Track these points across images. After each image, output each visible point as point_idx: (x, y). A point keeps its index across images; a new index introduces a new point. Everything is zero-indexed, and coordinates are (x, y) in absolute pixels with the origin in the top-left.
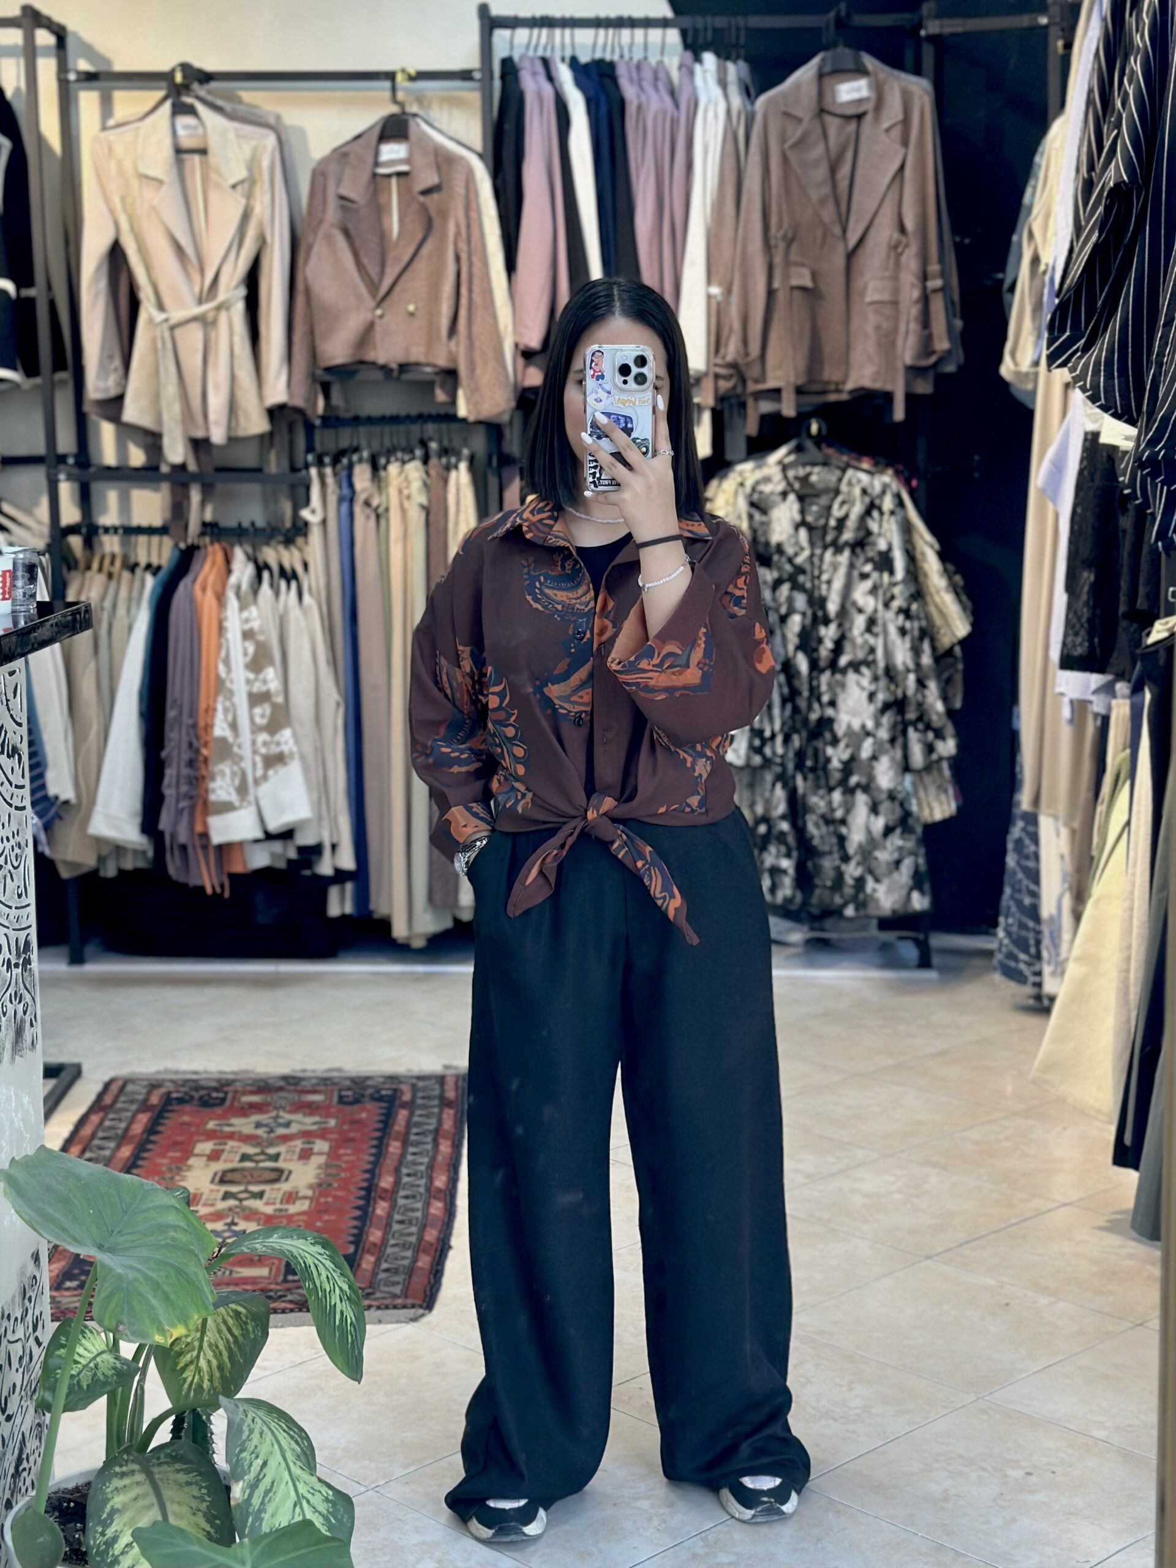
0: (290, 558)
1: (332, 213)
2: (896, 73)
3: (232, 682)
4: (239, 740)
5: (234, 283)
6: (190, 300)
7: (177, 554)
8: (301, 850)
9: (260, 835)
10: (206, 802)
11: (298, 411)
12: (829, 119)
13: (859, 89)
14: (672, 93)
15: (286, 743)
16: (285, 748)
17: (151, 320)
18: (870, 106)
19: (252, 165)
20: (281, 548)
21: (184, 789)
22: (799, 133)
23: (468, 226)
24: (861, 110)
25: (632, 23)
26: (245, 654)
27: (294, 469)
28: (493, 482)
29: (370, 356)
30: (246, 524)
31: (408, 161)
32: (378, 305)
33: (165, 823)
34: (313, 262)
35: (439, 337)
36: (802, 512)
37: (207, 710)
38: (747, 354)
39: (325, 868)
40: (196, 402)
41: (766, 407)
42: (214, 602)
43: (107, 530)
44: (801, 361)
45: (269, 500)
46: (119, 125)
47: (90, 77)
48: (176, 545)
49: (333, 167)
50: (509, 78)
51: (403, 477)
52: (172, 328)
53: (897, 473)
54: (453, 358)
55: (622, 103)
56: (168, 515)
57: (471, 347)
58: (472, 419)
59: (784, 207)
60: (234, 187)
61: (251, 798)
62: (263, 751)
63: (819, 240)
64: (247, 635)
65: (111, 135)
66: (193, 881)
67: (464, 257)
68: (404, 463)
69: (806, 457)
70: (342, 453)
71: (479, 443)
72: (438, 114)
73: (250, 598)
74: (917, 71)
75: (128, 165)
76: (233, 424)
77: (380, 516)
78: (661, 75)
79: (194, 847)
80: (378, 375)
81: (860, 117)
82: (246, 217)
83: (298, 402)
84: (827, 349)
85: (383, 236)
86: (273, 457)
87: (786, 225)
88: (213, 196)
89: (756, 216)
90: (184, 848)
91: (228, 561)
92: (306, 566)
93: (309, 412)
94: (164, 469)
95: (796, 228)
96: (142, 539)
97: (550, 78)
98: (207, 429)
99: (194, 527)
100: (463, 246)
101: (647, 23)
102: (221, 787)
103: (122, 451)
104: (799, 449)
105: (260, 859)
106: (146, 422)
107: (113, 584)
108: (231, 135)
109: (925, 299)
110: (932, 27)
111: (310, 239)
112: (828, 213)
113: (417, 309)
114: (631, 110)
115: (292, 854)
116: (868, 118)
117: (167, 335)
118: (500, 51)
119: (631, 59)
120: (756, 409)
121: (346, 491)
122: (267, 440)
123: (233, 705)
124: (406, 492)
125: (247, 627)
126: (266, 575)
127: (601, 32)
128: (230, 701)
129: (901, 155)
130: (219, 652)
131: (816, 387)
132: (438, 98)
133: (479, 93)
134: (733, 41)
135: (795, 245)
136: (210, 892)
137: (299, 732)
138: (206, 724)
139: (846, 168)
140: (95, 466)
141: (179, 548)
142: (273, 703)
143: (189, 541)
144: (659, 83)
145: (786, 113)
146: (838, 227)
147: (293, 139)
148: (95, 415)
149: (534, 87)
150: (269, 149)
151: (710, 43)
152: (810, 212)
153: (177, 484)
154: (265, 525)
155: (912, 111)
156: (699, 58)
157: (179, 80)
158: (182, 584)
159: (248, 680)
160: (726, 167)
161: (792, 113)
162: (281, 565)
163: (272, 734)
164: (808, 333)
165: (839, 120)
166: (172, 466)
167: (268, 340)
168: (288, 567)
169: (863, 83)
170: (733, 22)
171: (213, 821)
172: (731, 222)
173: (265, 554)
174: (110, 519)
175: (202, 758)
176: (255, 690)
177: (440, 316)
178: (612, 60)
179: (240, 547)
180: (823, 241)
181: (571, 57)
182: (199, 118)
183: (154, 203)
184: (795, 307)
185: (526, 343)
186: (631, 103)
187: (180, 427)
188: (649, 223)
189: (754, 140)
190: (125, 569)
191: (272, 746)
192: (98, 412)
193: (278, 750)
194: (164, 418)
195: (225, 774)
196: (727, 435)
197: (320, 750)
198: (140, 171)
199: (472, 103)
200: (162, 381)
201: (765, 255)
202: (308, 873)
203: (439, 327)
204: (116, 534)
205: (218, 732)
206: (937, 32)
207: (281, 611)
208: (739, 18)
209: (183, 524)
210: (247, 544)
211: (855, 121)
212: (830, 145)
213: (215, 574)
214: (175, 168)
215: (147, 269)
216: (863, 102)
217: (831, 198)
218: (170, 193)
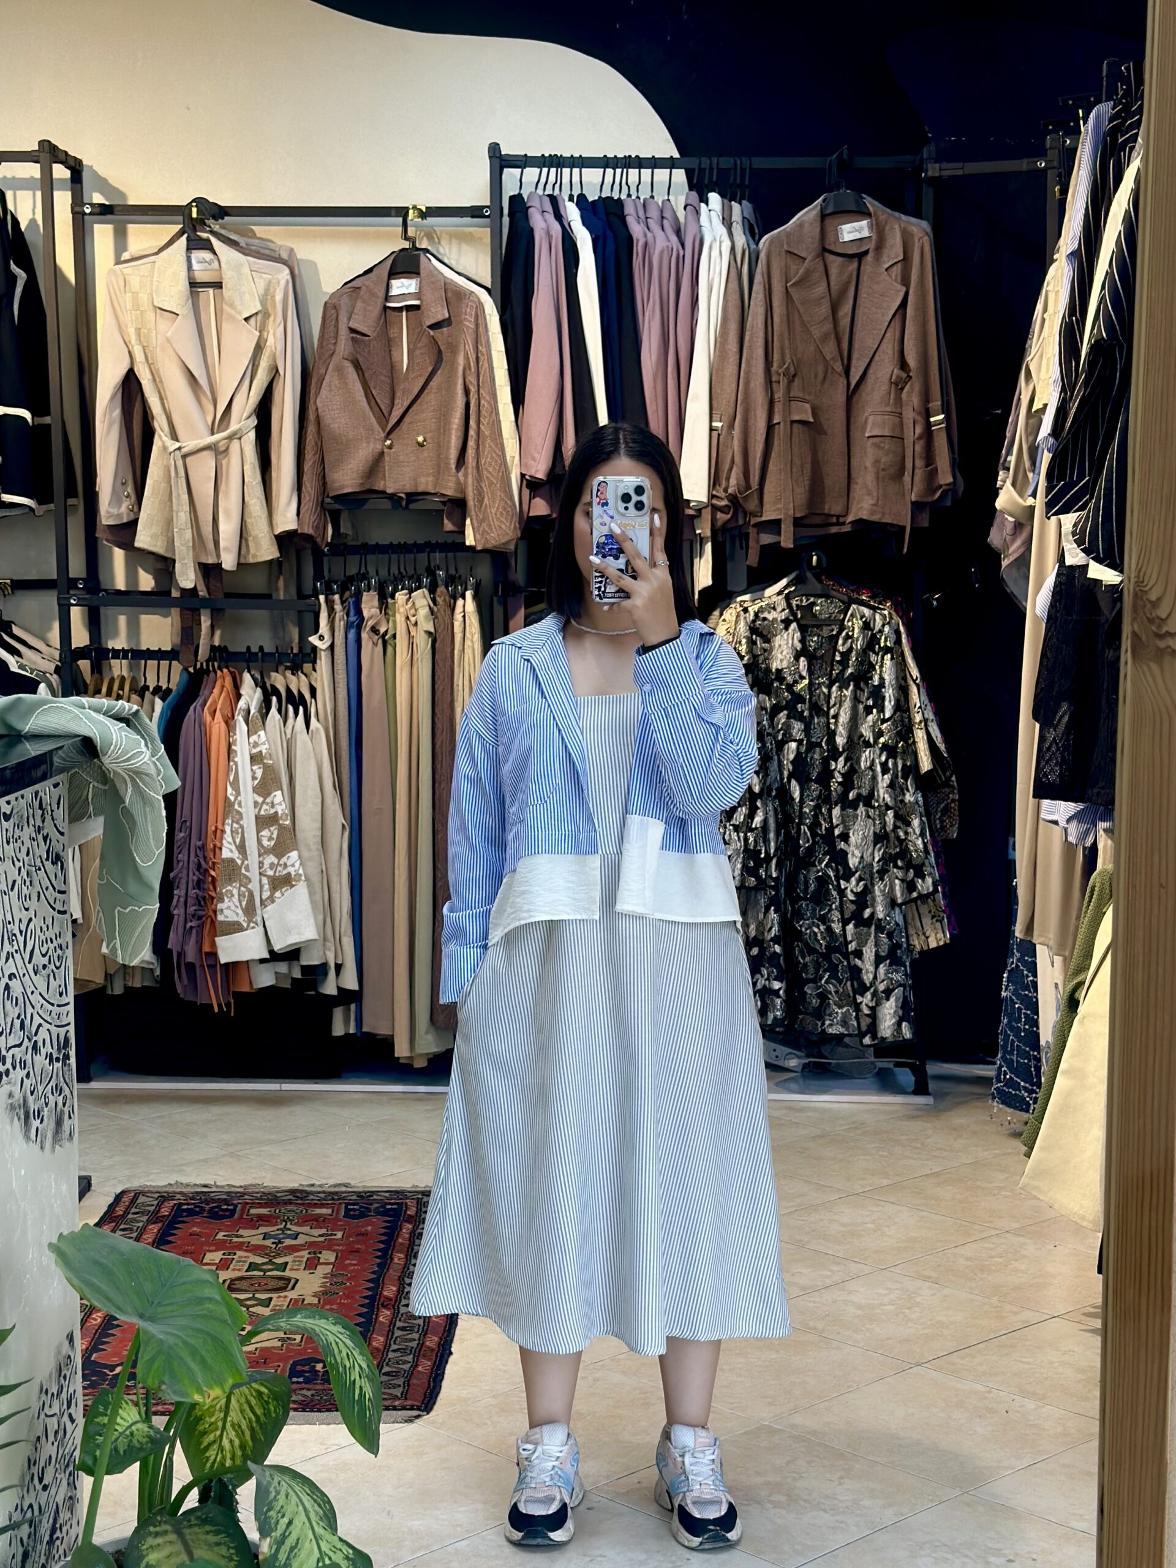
0: (298, 683)
1: (344, 346)
2: (897, 214)
3: (240, 804)
4: (246, 862)
5: (245, 415)
6: (203, 430)
7: (186, 676)
8: (305, 969)
9: (266, 955)
10: (213, 922)
11: (307, 538)
12: (830, 258)
13: (860, 230)
14: (678, 232)
15: (293, 865)
16: (291, 870)
17: (165, 448)
18: (871, 246)
19: (266, 298)
20: (288, 673)
21: (191, 909)
22: (801, 271)
23: (477, 358)
24: (864, 249)
25: (639, 163)
26: (254, 778)
27: (301, 596)
28: (498, 610)
29: (380, 486)
30: (255, 649)
31: (418, 295)
32: (387, 437)
33: (173, 942)
34: (324, 392)
35: (449, 469)
36: (803, 641)
37: (215, 832)
38: (748, 487)
39: (330, 988)
40: (207, 530)
41: (767, 539)
42: (223, 724)
43: (116, 654)
44: (801, 493)
45: (278, 627)
46: (134, 259)
47: (105, 211)
48: (186, 669)
49: (345, 301)
50: (518, 215)
51: (410, 604)
52: (184, 457)
53: (896, 607)
54: (461, 488)
55: (630, 239)
56: (178, 640)
57: (479, 478)
58: (479, 548)
59: (787, 343)
60: (246, 319)
61: (259, 919)
62: (270, 873)
63: (821, 376)
64: (255, 759)
65: (126, 268)
66: (202, 1000)
67: (473, 389)
68: (411, 591)
69: (804, 589)
70: (350, 580)
71: (484, 571)
72: (450, 251)
73: (259, 723)
74: (918, 215)
75: (144, 297)
76: (242, 552)
77: (386, 642)
78: (667, 214)
79: (202, 966)
80: (387, 504)
81: (860, 256)
82: (259, 348)
83: (308, 530)
84: (828, 482)
85: (392, 368)
86: (281, 583)
87: (788, 361)
88: (226, 327)
89: (760, 352)
90: (191, 967)
91: (237, 686)
92: (313, 691)
93: (318, 540)
94: (175, 594)
95: (798, 364)
96: (152, 664)
97: (559, 217)
98: (218, 556)
99: (203, 652)
100: (471, 379)
101: (654, 163)
102: (227, 908)
103: (132, 576)
104: (799, 580)
105: (265, 978)
106: (159, 548)
108: (246, 269)
109: (928, 434)
110: (933, 170)
111: (322, 371)
112: (830, 350)
113: (425, 440)
114: (638, 248)
115: (297, 974)
116: (869, 258)
117: (180, 463)
118: (510, 188)
119: (638, 197)
120: (758, 541)
121: (353, 618)
122: (275, 567)
123: (242, 827)
124: (413, 619)
125: (254, 751)
126: (274, 699)
127: (609, 171)
128: (237, 823)
129: (902, 294)
130: (228, 775)
131: (817, 520)
132: (448, 233)
133: (489, 229)
134: (738, 181)
135: (796, 380)
136: (216, 1010)
137: (305, 854)
138: (215, 846)
139: (847, 306)
140: (105, 590)
141: (189, 672)
142: (280, 825)
143: (199, 666)
144: (665, 222)
145: (790, 252)
146: (839, 363)
147: (305, 274)
148: (107, 540)
149: (542, 225)
150: (283, 283)
151: (716, 184)
152: (812, 348)
153: (187, 609)
154: (274, 651)
155: (913, 251)
156: (705, 198)
157: (194, 215)
158: (192, 708)
159: (256, 803)
160: (730, 304)
161: (796, 252)
162: (288, 690)
163: (279, 856)
164: (808, 466)
165: (840, 259)
166: (183, 591)
167: (279, 468)
168: (296, 692)
169: (864, 223)
170: (739, 162)
171: (219, 940)
172: (733, 359)
173: (273, 679)
174: (119, 642)
175: (210, 879)
176: (262, 813)
177: (448, 448)
178: (619, 199)
179: (249, 672)
180: (825, 378)
181: (579, 196)
182: (215, 253)
183: (169, 335)
184: (795, 440)
185: (533, 473)
186: (638, 240)
187: (191, 553)
188: (654, 357)
189: (758, 278)
190: (136, 692)
191: (279, 868)
192: (110, 537)
193: (285, 872)
194: (176, 544)
195: (233, 895)
196: (729, 565)
197: (325, 873)
198: (156, 304)
199: (481, 239)
200: (175, 508)
201: (767, 390)
202: (313, 993)
203: (447, 458)
204: (125, 657)
205: (226, 854)
206: (937, 174)
207: (289, 736)
208: (744, 159)
209: (193, 649)
210: (256, 669)
211: (856, 259)
212: (832, 284)
213: (224, 699)
214: (190, 301)
215: (161, 399)
216: (864, 241)
217: (833, 336)
218: (185, 326)
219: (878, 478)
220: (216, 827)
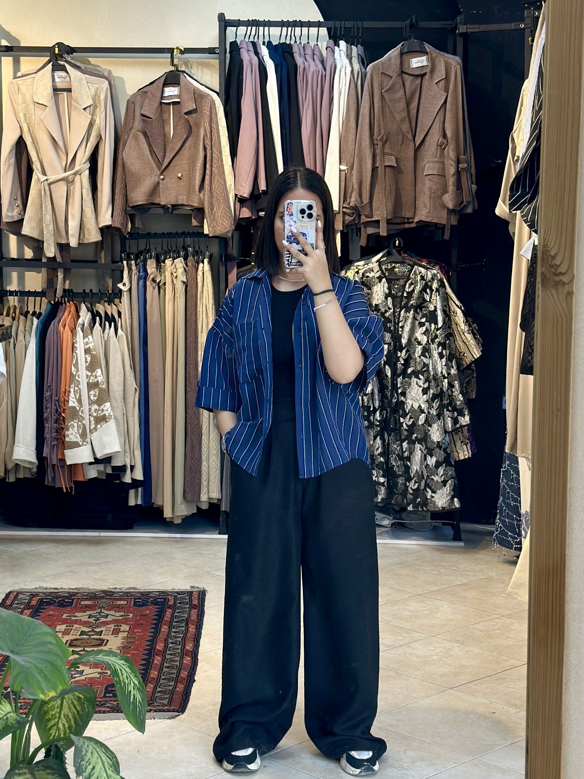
0: (111, 310)
1: (138, 124)
2: (443, 53)
3: (79, 376)
4: (82, 409)
5: (83, 161)
6: (60, 169)
7: (50, 306)
8: (114, 468)
9: (93, 460)
10: (63, 442)
11: (117, 229)
12: (406, 77)
13: (421, 62)
14: (322, 62)
15: (107, 410)
16: (107, 413)
17: (39, 179)
18: (428, 70)
19: (95, 97)
20: (106, 304)
21: (54, 434)
22: (390, 84)
23: (211, 132)
24: (424, 72)
25: (301, 24)
26: (86, 362)
27: (114, 262)
28: (222, 269)
29: (157, 201)
30: (88, 291)
31: (179, 96)
32: (161, 174)
33: (45, 453)
34: (126, 149)
35: (194, 192)
36: (389, 288)
37: (65, 392)
38: (362, 202)
39: (127, 479)
40: (62, 225)
41: (371, 230)
42: (70, 332)
43: (12, 293)
44: (390, 207)
45: (100, 278)
46: (23, 76)
47: (8, 50)
48: (50, 302)
49: (138, 100)
50: (235, 53)
51: (173, 266)
52: (49, 184)
53: (441, 269)
54: (202, 202)
55: (296, 66)
56: (45, 286)
57: (211, 197)
58: (211, 235)
59: (382, 123)
60: (84, 109)
61: (89, 440)
62: (95, 414)
63: (400, 142)
64: (87, 351)
65: (19, 81)
66: (57, 485)
67: (208, 148)
68: (174, 259)
69: (392, 259)
70: (141, 253)
71: (215, 248)
72: (196, 72)
73: (89, 331)
74: (454, 53)
75: (28, 97)
76: (81, 237)
77: (160, 287)
78: (316, 52)
79: (58, 466)
80: (161, 211)
81: (422, 76)
82: (91, 125)
83: (118, 225)
84: (404, 199)
85: (165, 136)
86: (103, 255)
87: (382, 133)
88: (74, 114)
89: (367, 127)
90: (53, 467)
91: (78, 311)
92: (119, 314)
93: (123, 230)
94: (44, 260)
95: (388, 134)
96: (31, 299)
97: (257, 53)
98: (68, 239)
99: (59, 293)
100: (208, 142)
101: (309, 24)
102: (72, 434)
103: (20, 250)
104: (389, 254)
105: (92, 473)
106: (35, 235)
107: (15, 322)
108: (84, 82)
109: (458, 173)
110: (462, 29)
111: (126, 137)
112: (405, 127)
113: (182, 176)
114: (300, 70)
115: (109, 471)
116: (427, 77)
117: (47, 188)
118: (230, 38)
119: (300, 43)
120: (366, 233)
121: (142, 274)
122: (99, 246)
123: (80, 389)
124: (175, 274)
125: (86, 347)
126: (98, 318)
127: (285, 29)
128: (77, 387)
129: (445, 97)
130: (72, 360)
131: (398, 221)
132: (196, 62)
133: (218, 61)
134: (356, 35)
135: (387, 143)
136: (65, 491)
137: (114, 404)
138: (64, 400)
139: (415, 103)
140: (5, 258)
141: (51, 304)
142: (100, 388)
143: (57, 300)
144: (315, 56)
145: (383, 73)
146: (411, 134)
147: (117, 84)
148: (7, 230)
149: (248, 58)
150: (105, 89)
151: (343, 36)
152: (396, 126)
153: (50, 268)
154: (98, 292)
155: (451, 72)
156: (337, 43)
157: (57, 52)
158: (52, 323)
159: (87, 376)
160: (351, 101)
161: (387, 73)
162: (106, 313)
163: (99, 405)
164: (393, 191)
165: (411, 77)
166: (49, 258)
167: (102, 191)
168: (110, 315)
169: (424, 58)
170: (356, 24)
171: (67, 452)
172: (353, 131)
173: (97, 308)
174: (13, 287)
175: (62, 418)
176: (91, 381)
177: (195, 180)
178: (290, 43)
179: (84, 303)
180: (402, 142)
181: (268, 42)
182: (68, 73)
183: (42, 117)
184: (387, 176)
185: (241, 194)
186: (300, 66)
187: (53, 238)
188: (309, 130)
189: (366, 87)
190: (22, 315)
191: (99, 412)
192: (8, 229)
193: (102, 414)
194: (45, 232)
195: (74, 427)
196: (350, 246)
197: (125, 415)
198: (35, 100)
199: (214, 66)
200: (44, 213)
201: (371, 148)
202: (118, 481)
203: (194, 185)
204: (16, 295)
205: (71, 404)
206: (465, 31)
207: (106, 339)
208: (359, 22)
209: (54, 291)
210: (88, 302)
211: (420, 78)
212: (407, 90)
213: (70, 319)
214: (53, 99)
215: (37, 153)
216: (425, 67)
217: (407, 119)
218: (51, 113)
219: (430, 198)
220: (65, 389)
